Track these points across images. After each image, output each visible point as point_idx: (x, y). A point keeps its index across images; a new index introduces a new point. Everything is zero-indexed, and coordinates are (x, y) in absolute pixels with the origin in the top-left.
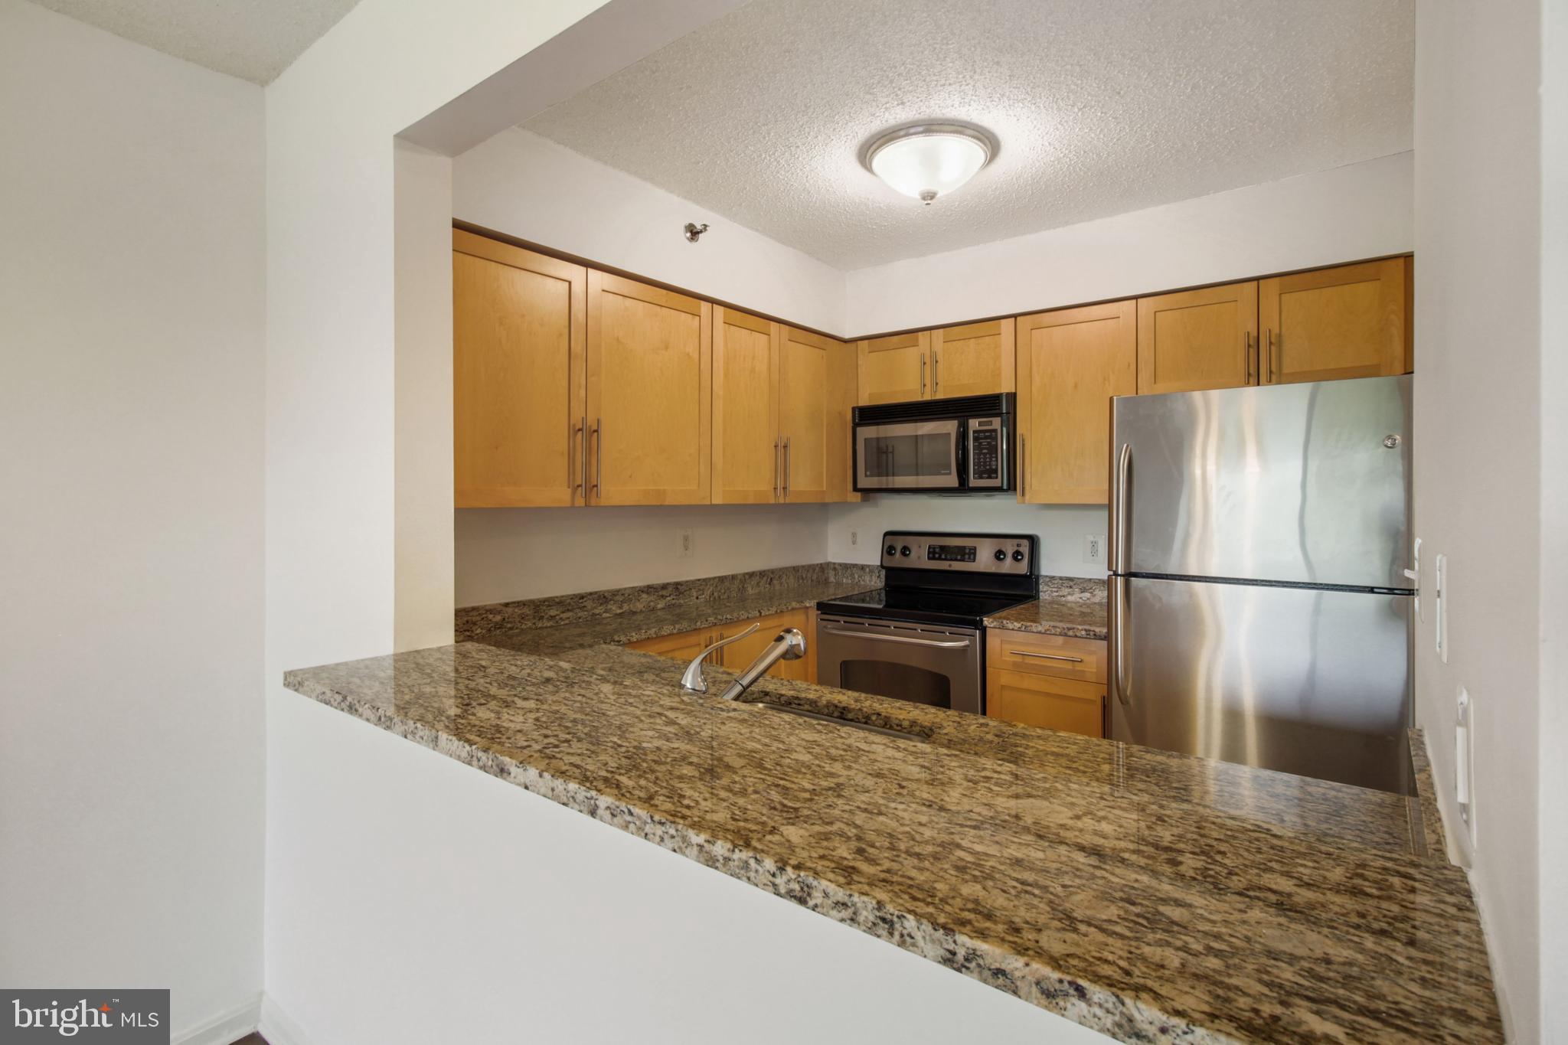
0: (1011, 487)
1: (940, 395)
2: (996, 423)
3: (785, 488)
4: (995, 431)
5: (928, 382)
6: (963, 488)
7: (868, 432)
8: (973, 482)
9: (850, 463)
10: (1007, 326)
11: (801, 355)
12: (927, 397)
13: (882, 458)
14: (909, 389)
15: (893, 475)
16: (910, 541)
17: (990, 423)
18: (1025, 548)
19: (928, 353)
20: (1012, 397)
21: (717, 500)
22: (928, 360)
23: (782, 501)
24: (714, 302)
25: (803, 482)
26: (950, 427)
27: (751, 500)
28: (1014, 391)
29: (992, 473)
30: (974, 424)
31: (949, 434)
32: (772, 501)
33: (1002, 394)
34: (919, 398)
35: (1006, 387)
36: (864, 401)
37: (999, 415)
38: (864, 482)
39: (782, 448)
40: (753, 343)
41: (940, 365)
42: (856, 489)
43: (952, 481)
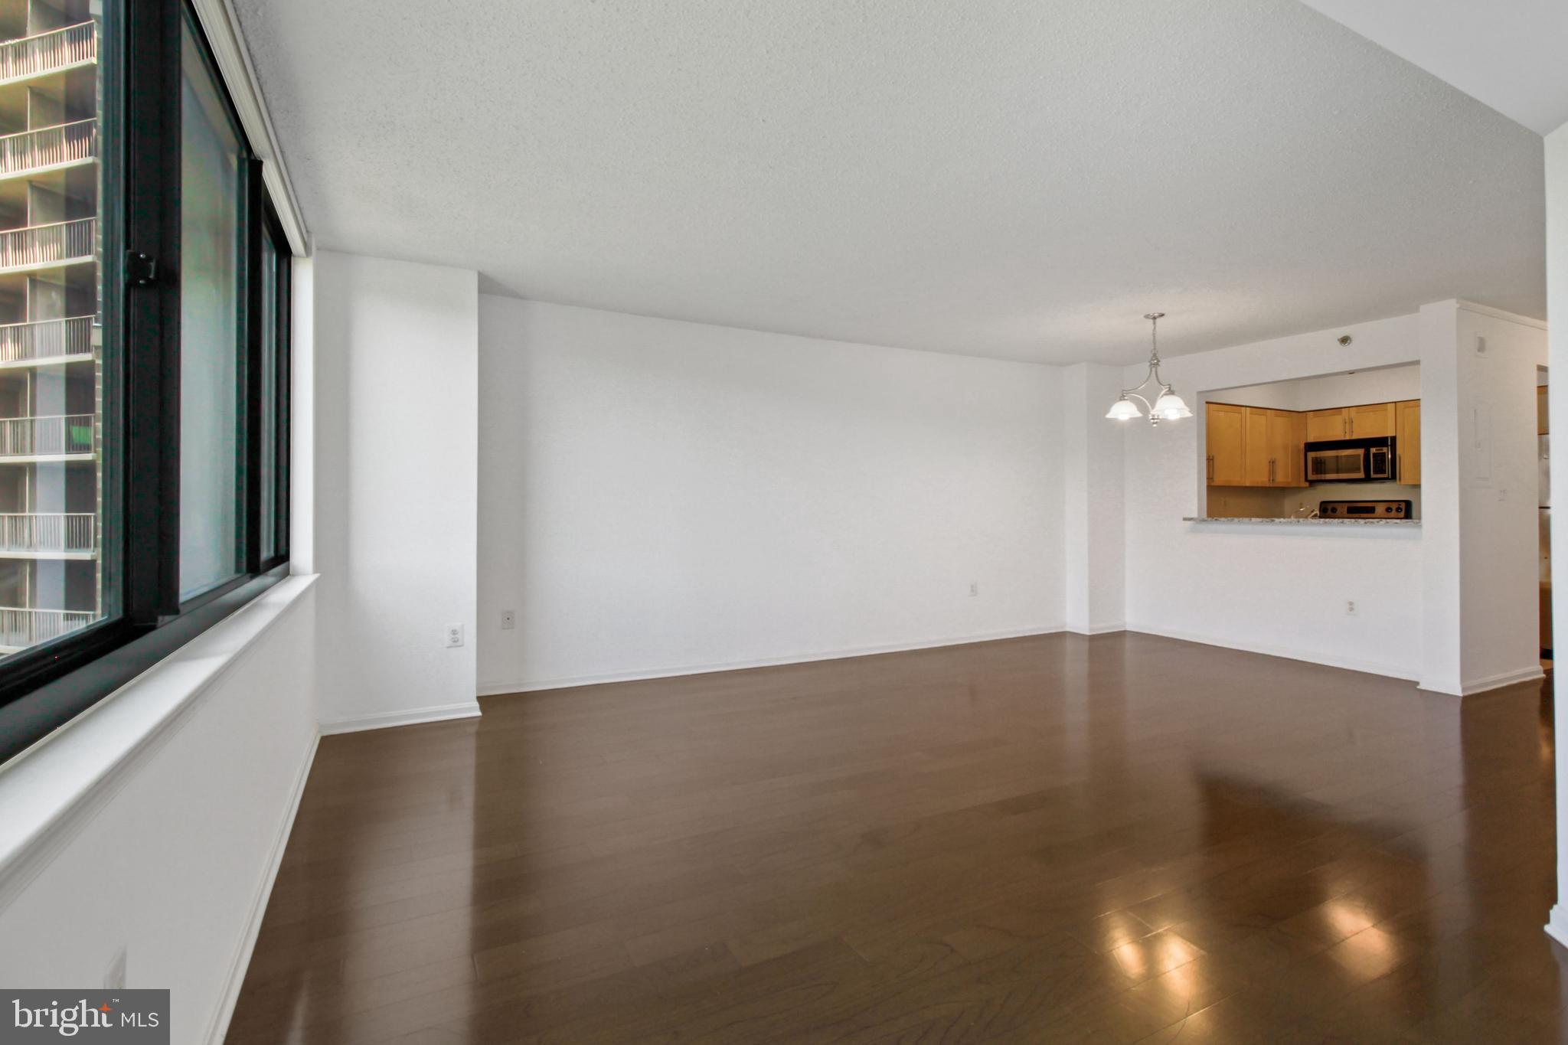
0: (1393, 477)
1: (1355, 437)
2: (1385, 450)
3: (1273, 480)
4: (1385, 453)
5: (1348, 431)
6: (1368, 479)
7: (1311, 455)
8: (1373, 476)
9: (1303, 468)
10: (1391, 407)
11: (1280, 422)
12: (1348, 438)
13: (1319, 466)
14: (1337, 433)
15: (1325, 474)
16: (1336, 505)
17: (1382, 450)
18: (1403, 506)
19: (1347, 418)
20: (1394, 439)
21: (1248, 484)
22: (1347, 421)
23: (1271, 485)
24: (1246, 406)
25: (1281, 478)
26: (1361, 452)
27: (1260, 485)
28: (1394, 435)
29: (1384, 472)
30: (1373, 450)
31: (1359, 455)
32: (1268, 485)
33: (1387, 438)
34: (1342, 438)
35: (1390, 433)
36: (1311, 439)
37: (1387, 446)
38: (1311, 477)
39: (1272, 463)
40: (1262, 420)
41: (1355, 425)
42: (1306, 480)
43: (1361, 475)
